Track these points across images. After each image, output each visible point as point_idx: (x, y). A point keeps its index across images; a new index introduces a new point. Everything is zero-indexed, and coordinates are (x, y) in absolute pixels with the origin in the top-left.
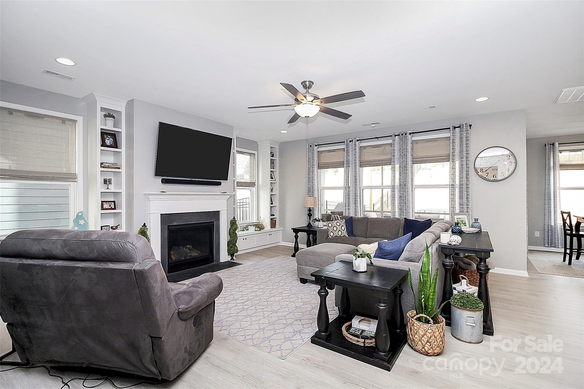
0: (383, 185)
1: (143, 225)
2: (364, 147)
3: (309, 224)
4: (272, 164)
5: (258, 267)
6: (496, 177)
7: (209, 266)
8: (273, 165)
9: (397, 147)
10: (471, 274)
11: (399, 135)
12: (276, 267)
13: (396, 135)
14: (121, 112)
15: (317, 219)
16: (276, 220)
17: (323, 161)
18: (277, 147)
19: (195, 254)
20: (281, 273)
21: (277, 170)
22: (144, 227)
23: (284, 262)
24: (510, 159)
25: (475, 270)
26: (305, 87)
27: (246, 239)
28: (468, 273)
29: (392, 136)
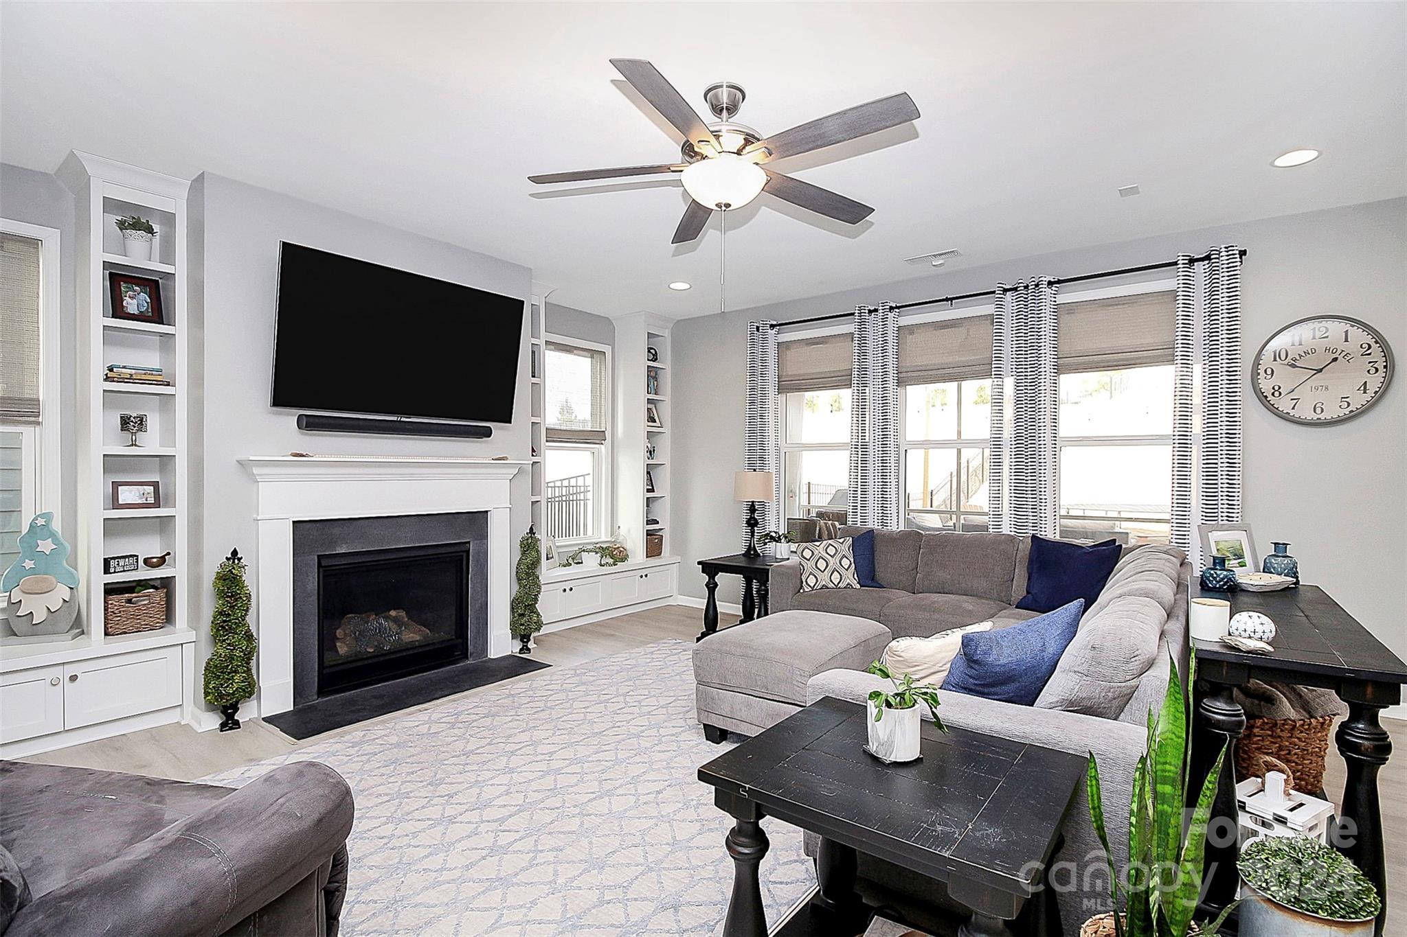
0: (962, 438)
1: (229, 556)
2: (911, 329)
3: (751, 548)
4: (652, 381)
5: (592, 679)
6: (1322, 412)
7: (448, 671)
8: (655, 382)
9: (1009, 324)
10: (1273, 732)
11: (1015, 289)
12: (644, 677)
13: (1005, 290)
14: (175, 214)
15: (772, 536)
16: (662, 536)
17: (792, 370)
18: (667, 333)
19: (412, 635)
20: (653, 701)
21: (666, 397)
22: (234, 562)
23: (671, 661)
24: (1370, 354)
25: (1285, 720)
26: (717, 109)
27: (571, 589)
28: (1262, 729)
29: (994, 292)
